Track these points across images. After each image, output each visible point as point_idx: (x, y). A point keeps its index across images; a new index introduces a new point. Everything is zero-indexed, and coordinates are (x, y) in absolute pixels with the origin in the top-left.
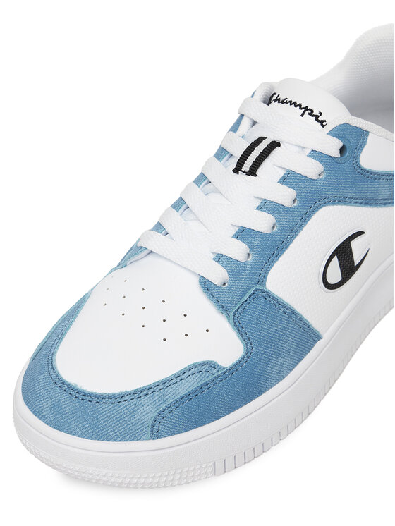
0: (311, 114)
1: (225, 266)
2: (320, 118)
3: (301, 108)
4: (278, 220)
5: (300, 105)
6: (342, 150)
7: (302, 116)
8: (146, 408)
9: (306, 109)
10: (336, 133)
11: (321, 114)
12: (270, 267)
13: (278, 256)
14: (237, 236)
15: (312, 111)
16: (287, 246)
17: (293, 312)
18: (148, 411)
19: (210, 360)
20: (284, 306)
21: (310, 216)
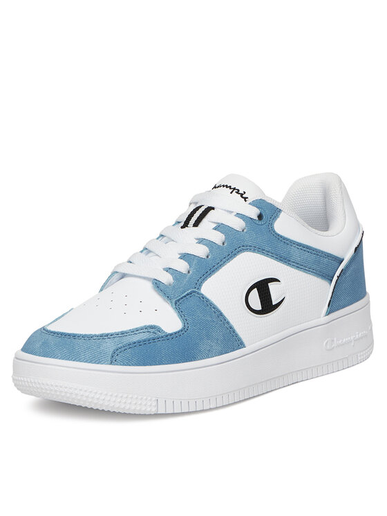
0: (238, 193)
1: (172, 274)
2: (244, 196)
3: (230, 188)
4: (211, 251)
5: (230, 187)
6: (260, 217)
7: (231, 193)
8: (108, 344)
9: (234, 189)
10: (255, 203)
11: (245, 193)
12: (204, 280)
13: (210, 275)
14: (181, 258)
15: (238, 190)
16: (217, 269)
17: (221, 314)
18: (110, 346)
19: (157, 325)
20: (215, 307)
21: (235, 255)
